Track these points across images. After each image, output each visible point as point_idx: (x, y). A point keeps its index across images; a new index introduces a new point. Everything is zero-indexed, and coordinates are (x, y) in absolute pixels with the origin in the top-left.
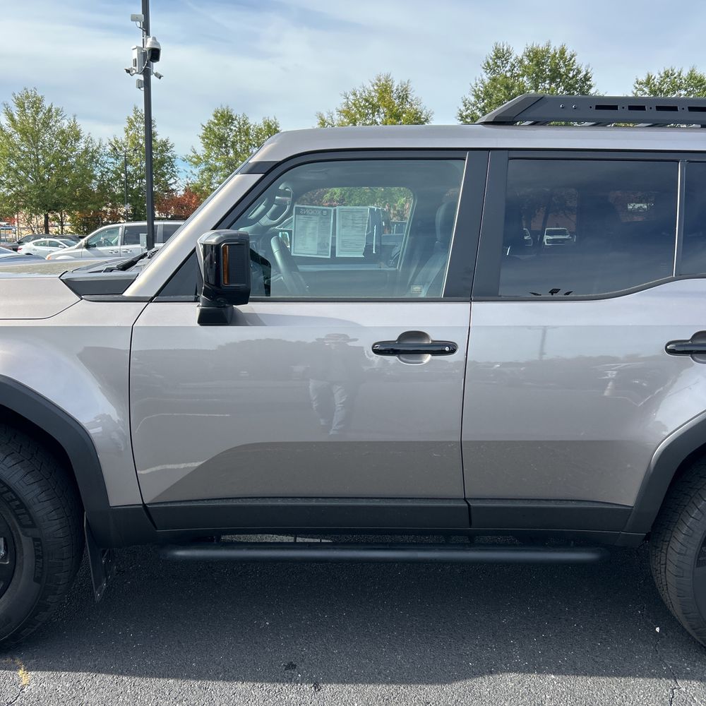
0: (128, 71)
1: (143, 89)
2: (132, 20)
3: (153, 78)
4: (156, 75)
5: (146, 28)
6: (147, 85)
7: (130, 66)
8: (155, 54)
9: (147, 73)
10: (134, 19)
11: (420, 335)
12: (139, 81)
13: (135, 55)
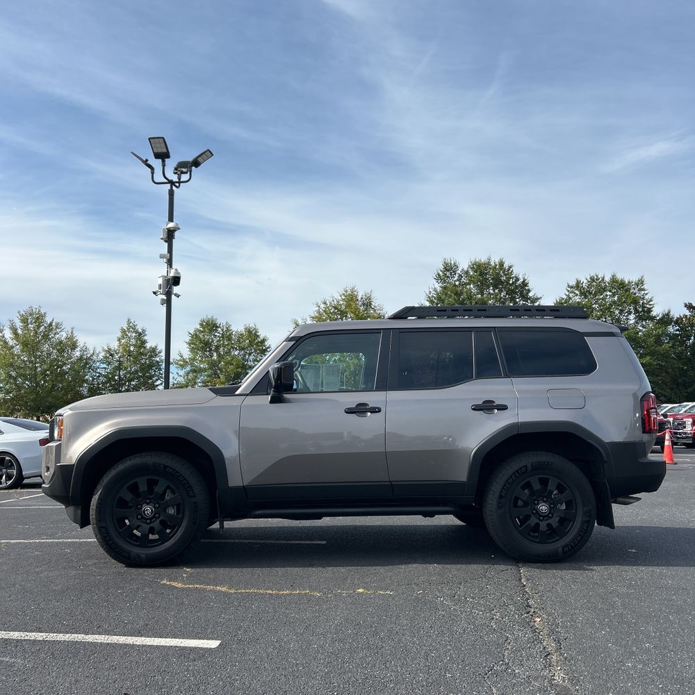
0: (155, 293)
1: (165, 305)
2: (161, 258)
3: (173, 297)
4: (176, 295)
5: (170, 263)
6: (168, 303)
7: (156, 289)
8: (176, 281)
9: (169, 294)
10: (162, 256)
11: (365, 405)
12: (163, 300)
13: (160, 281)
